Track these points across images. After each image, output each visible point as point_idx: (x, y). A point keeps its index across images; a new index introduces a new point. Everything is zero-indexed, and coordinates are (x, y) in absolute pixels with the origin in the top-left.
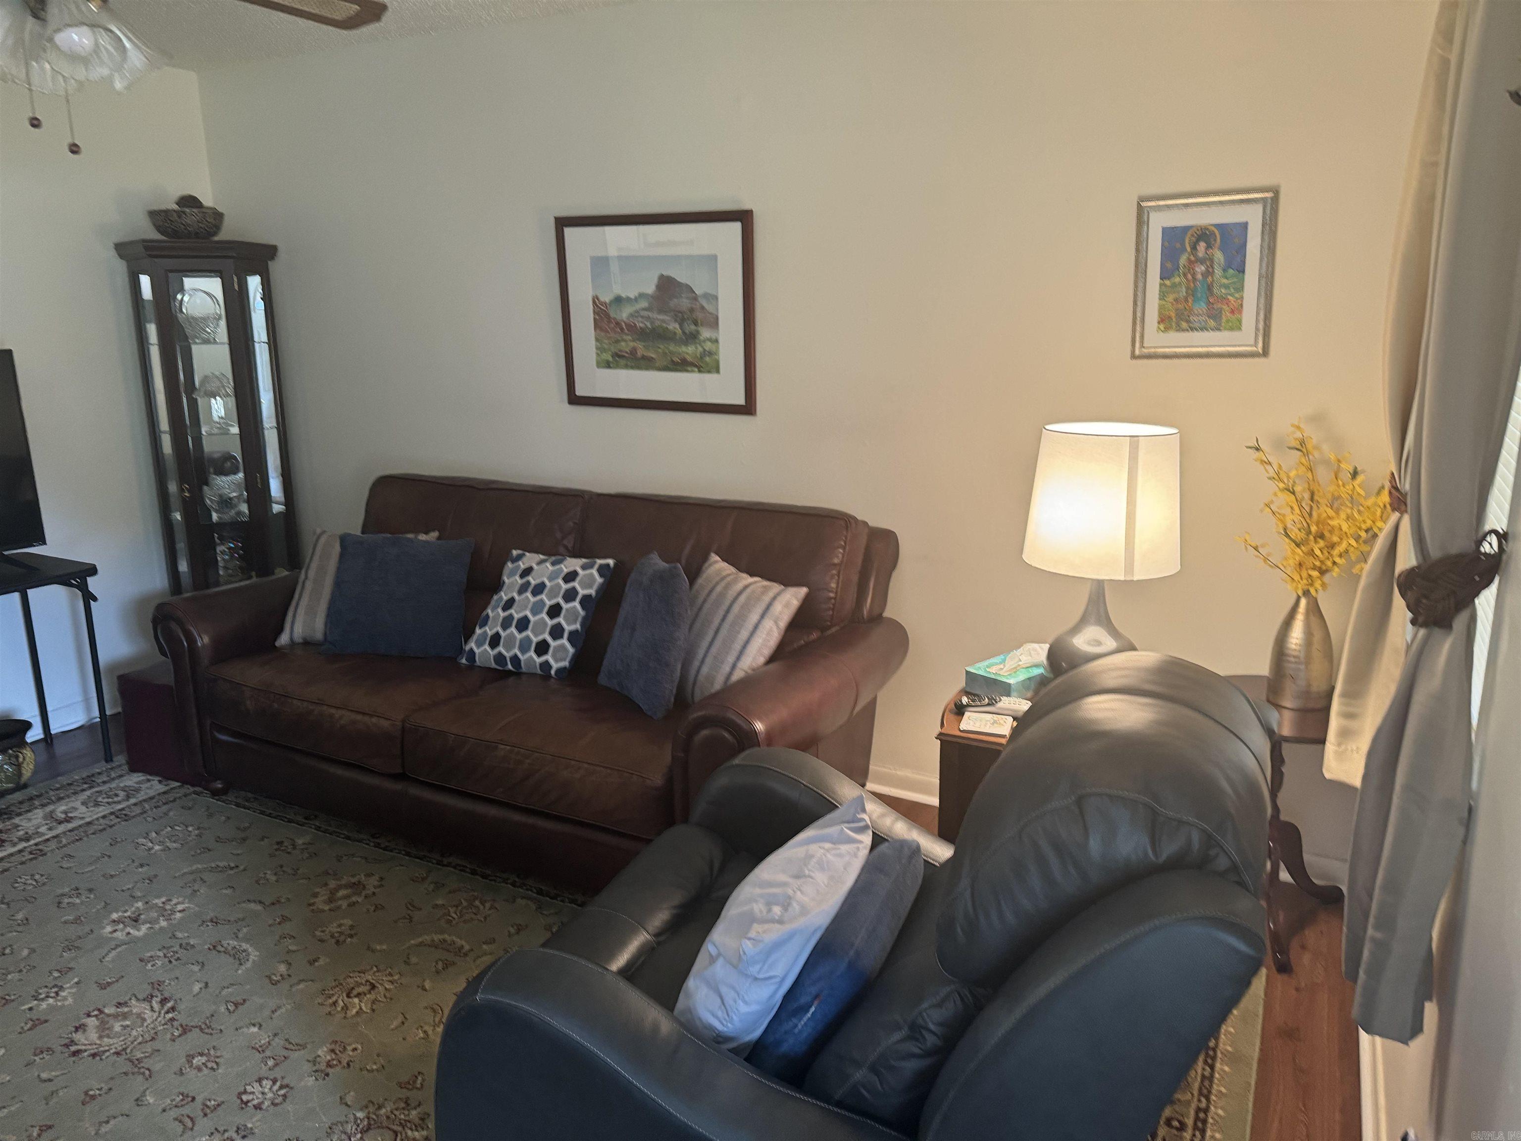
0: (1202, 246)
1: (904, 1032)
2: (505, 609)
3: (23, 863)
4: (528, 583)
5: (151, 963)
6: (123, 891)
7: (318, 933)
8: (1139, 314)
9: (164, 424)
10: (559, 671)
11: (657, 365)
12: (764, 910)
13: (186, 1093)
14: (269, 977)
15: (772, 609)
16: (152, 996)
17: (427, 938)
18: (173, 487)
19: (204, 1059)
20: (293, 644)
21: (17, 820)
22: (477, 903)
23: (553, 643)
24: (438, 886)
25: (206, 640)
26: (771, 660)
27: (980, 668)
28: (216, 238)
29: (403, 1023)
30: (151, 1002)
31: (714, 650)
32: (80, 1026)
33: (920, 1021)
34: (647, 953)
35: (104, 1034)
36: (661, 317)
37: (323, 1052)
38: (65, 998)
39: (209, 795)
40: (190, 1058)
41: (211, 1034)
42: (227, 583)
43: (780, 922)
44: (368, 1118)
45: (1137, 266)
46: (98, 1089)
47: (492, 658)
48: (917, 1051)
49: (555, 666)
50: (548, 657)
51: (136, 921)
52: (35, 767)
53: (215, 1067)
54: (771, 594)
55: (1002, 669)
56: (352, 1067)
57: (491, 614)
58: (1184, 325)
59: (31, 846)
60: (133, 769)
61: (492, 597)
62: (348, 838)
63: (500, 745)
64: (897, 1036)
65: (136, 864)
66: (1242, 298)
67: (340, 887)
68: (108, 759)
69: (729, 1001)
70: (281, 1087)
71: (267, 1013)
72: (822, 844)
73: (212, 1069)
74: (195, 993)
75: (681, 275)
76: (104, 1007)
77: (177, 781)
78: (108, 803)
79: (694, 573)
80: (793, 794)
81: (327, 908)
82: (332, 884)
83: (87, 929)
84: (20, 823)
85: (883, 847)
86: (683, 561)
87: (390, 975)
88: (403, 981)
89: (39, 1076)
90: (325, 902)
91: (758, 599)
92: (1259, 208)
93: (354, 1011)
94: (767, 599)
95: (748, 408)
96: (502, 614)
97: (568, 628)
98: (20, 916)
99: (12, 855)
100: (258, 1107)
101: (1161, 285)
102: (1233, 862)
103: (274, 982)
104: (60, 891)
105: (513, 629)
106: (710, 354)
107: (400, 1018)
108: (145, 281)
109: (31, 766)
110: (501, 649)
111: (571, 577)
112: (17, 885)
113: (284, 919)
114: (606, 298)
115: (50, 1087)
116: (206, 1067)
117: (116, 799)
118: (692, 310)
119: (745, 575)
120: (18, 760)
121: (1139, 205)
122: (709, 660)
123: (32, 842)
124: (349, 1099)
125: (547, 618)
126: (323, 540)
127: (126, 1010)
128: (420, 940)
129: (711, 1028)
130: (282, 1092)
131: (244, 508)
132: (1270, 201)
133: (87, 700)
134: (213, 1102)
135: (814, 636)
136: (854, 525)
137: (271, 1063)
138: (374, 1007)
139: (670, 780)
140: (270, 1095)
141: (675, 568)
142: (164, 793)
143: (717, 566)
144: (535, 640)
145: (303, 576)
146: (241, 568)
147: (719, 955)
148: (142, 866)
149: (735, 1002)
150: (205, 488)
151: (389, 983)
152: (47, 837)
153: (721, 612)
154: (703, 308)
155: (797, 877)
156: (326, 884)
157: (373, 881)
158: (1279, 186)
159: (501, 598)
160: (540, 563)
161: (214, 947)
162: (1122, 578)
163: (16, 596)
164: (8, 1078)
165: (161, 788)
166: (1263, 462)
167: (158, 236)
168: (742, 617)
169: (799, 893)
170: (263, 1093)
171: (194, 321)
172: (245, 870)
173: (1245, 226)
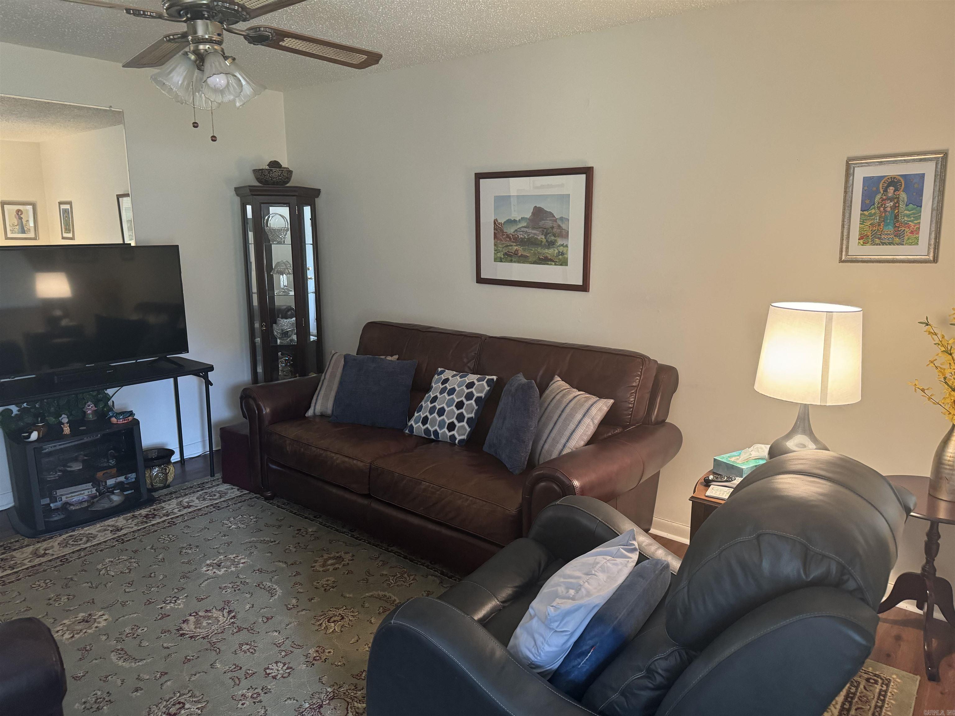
0: (891, 189)
1: (643, 673)
2: (431, 403)
3: (164, 528)
4: (446, 387)
5: (225, 590)
6: (214, 549)
7: (315, 584)
8: (845, 234)
9: (254, 289)
10: (460, 441)
11: (530, 260)
12: (565, 592)
13: (237, 664)
14: (286, 605)
15: (590, 411)
16: (224, 609)
17: (375, 593)
18: (257, 325)
19: (248, 647)
20: (315, 415)
21: (163, 504)
22: (406, 575)
23: (458, 425)
24: (384, 563)
25: (268, 410)
26: (588, 443)
27: (724, 458)
28: (288, 185)
29: (357, 641)
30: (223, 611)
31: (553, 435)
32: (186, 620)
33: (653, 667)
34: (496, 613)
35: (197, 626)
36: (534, 232)
37: (312, 652)
38: (179, 604)
39: (263, 500)
40: (241, 645)
41: (253, 634)
42: (282, 380)
43: (573, 599)
44: (334, 692)
45: (844, 202)
46: (192, 656)
47: (423, 431)
48: (650, 685)
49: (458, 438)
50: (454, 432)
51: (219, 566)
52: (174, 476)
53: (254, 652)
54: (590, 402)
55: (738, 459)
56: (327, 662)
57: (424, 405)
58: (877, 241)
59: (169, 519)
60: (225, 482)
61: (425, 395)
62: (337, 530)
63: (423, 482)
64: (639, 675)
65: (222, 534)
66: (919, 223)
67: (330, 558)
68: (212, 475)
69: (539, 643)
70: (288, 668)
71: (284, 626)
72: (605, 557)
73: (252, 653)
74: (246, 610)
75: (546, 206)
76: (199, 611)
77: (248, 491)
78: (210, 499)
79: (543, 388)
80: (592, 526)
81: (321, 569)
82: (326, 556)
83: (193, 567)
84: (164, 506)
85: (645, 563)
86: (538, 380)
87: (353, 612)
88: (360, 616)
89: (163, 645)
90: (320, 566)
91: (582, 405)
92: (932, 165)
93: (331, 630)
94: (587, 405)
95: (584, 287)
96: (430, 406)
97: (467, 416)
98: (160, 557)
99: (159, 523)
100: (274, 677)
101: (861, 214)
102: (859, 585)
103: (289, 609)
104: (181, 545)
105: (435, 414)
106: (562, 254)
107: (356, 638)
108: (249, 208)
109: (173, 475)
110: (428, 425)
111: (470, 385)
112: (160, 540)
113: (298, 574)
114: (502, 220)
115: (167, 652)
116: (249, 651)
117: (214, 498)
118: (552, 228)
119: (575, 390)
120: (166, 471)
121: (847, 162)
122: (550, 441)
123: (169, 517)
124: (324, 680)
125: (455, 409)
126: (335, 357)
127: (210, 614)
128: (371, 594)
129: (528, 658)
130: (288, 671)
131: (295, 337)
132: (940, 160)
133: (204, 441)
134: (251, 671)
135: (618, 430)
136: (647, 362)
137: (283, 654)
138: (342, 629)
139: (520, 512)
140: (281, 672)
141: (531, 383)
142: (240, 496)
143: (558, 383)
144: (448, 422)
145: (323, 378)
146: (291, 371)
147: (535, 615)
148: (225, 536)
149: (543, 644)
150: (274, 325)
151: (352, 617)
152: (177, 515)
153: (559, 412)
154: (559, 226)
155: (587, 574)
156: (322, 556)
157: (348, 557)
158: (948, 150)
159: (430, 395)
160: (453, 376)
161: (259, 585)
162: (819, 404)
163: (172, 380)
164: (147, 644)
165: (238, 493)
166: (930, 333)
167: (257, 184)
168: (571, 416)
169: (586, 583)
170: (278, 670)
171: (274, 231)
172: (278, 543)
173: (922, 177)
